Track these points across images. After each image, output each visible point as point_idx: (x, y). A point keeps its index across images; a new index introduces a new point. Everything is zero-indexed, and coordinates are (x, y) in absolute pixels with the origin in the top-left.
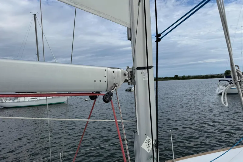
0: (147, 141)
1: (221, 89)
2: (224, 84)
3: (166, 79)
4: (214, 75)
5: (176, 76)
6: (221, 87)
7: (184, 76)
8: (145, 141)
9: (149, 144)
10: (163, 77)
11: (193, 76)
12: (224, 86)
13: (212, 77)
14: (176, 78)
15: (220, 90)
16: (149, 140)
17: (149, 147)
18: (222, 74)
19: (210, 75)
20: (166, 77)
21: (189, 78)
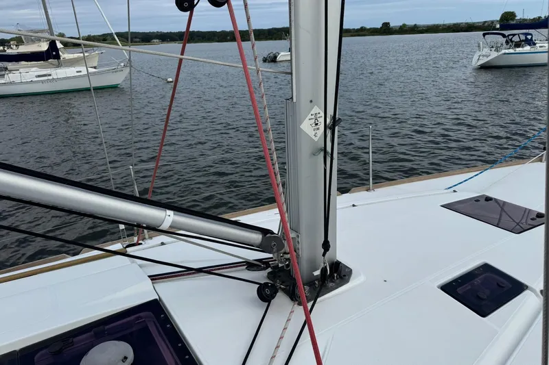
0: (313, 117)
1: (483, 56)
2: (492, 44)
3: (362, 32)
4: (474, 23)
5: (386, 25)
6: (486, 51)
7: (404, 25)
8: (310, 116)
9: (317, 124)
10: (356, 28)
11: (424, 26)
12: (492, 47)
13: (470, 28)
14: (386, 30)
15: (481, 57)
16: (318, 115)
17: (318, 129)
18: (492, 22)
19: (466, 23)
20: (362, 28)
21: (415, 30)
